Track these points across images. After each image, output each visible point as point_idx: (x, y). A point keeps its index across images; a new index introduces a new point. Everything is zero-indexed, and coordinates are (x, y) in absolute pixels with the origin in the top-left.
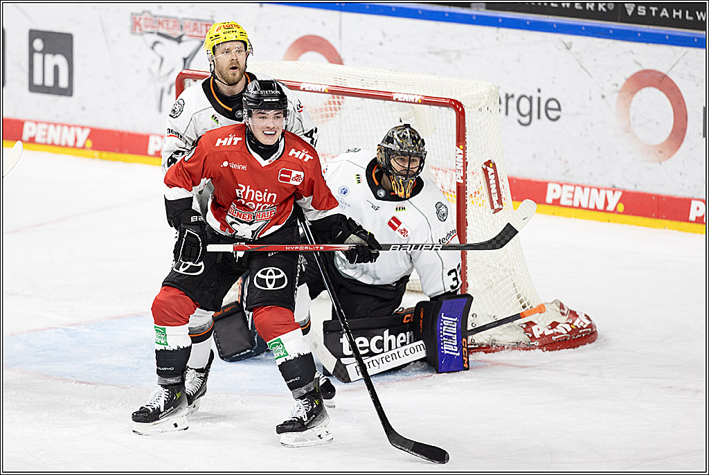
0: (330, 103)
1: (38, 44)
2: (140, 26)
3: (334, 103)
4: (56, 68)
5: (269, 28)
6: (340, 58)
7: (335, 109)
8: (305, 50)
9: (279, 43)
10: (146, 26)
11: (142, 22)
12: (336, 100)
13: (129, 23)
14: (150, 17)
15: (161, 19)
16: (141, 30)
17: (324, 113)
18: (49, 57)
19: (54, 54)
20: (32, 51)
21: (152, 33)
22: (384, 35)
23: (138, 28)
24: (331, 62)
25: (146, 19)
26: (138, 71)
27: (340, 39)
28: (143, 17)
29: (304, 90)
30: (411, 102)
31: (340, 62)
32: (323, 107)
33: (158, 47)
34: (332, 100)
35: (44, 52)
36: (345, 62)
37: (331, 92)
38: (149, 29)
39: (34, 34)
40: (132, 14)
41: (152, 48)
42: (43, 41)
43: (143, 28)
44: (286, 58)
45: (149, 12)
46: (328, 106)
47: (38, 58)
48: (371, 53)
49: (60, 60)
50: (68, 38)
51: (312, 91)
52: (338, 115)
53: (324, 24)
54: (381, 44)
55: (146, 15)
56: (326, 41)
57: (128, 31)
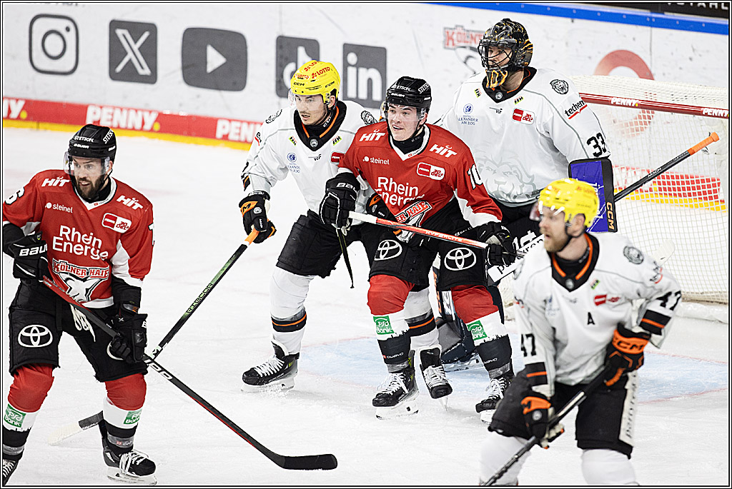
0: (640, 117)
1: (352, 58)
2: (453, 40)
3: (644, 117)
4: (370, 81)
5: (580, 43)
6: (650, 72)
7: (645, 123)
8: (616, 65)
9: (590, 58)
10: (459, 41)
11: (455, 37)
12: (646, 114)
13: (442, 38)
14: (462, 32)
15: (474, 34)
16: (453, 44)
17: (634, 127)
18: (362, 70)
19: (368, 68)
20: (346, 65)
21: (464, 47)
22: (694, 50)
23: (451, 42)
24: (641, 78)
25: (459, 33)
26: (450, 85)
27: (651, 55)
28: (456, 31)
29: (615, 104)
30: (720, 117)
31: (651, 78)
32: (633, 121)
33: (470, 61)
34: (642, 114)
35: (357, 66)
36: (655, 77)
37: (641, 106)
38: (463, 44)
39: (348, 48)
40: (445, 28)
41: (465, 63)
42: (357, 55)
43: (456, 42)
44: (597, 73)
45: (462, 27)
46: (638, 120)
47: (352, 71)
48: (681, 68)
49: (374, 74)
50: (382, 52)
51: (623, 106)
52: (648, 129)
53: (634, 39)
54: (691, 59)
55: (459, 30)
56: (637, 56)
57: (441, 45)
